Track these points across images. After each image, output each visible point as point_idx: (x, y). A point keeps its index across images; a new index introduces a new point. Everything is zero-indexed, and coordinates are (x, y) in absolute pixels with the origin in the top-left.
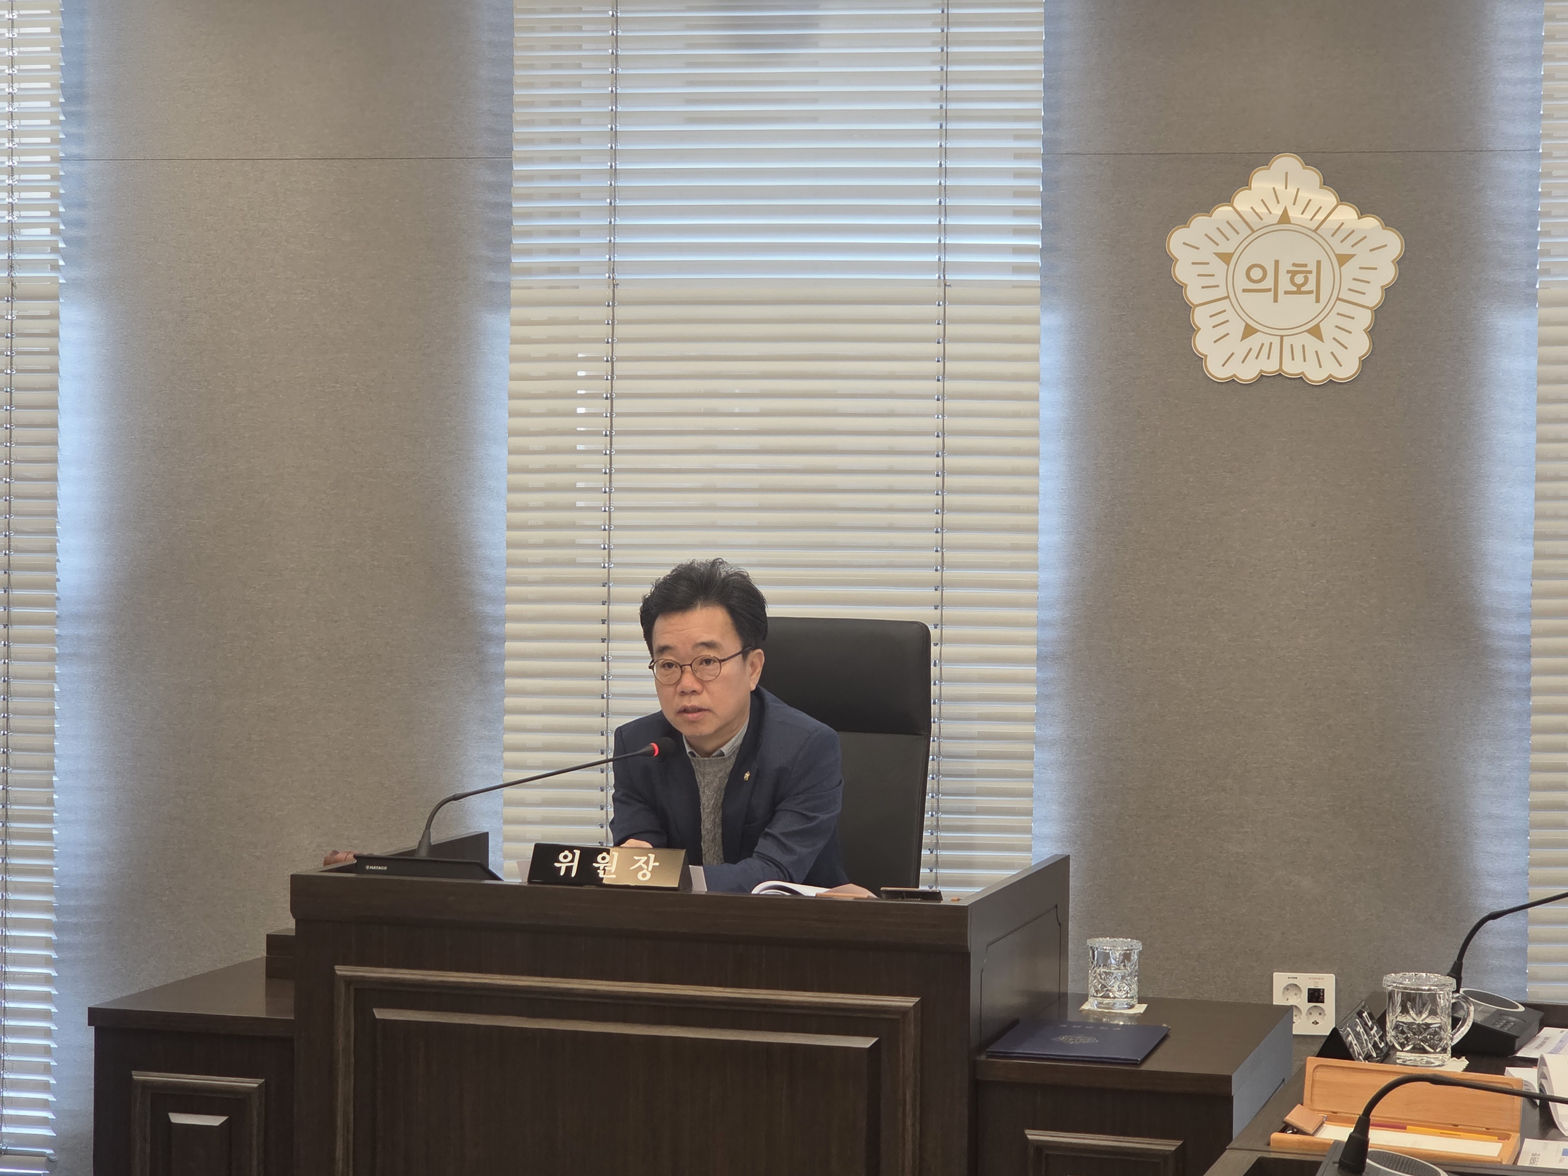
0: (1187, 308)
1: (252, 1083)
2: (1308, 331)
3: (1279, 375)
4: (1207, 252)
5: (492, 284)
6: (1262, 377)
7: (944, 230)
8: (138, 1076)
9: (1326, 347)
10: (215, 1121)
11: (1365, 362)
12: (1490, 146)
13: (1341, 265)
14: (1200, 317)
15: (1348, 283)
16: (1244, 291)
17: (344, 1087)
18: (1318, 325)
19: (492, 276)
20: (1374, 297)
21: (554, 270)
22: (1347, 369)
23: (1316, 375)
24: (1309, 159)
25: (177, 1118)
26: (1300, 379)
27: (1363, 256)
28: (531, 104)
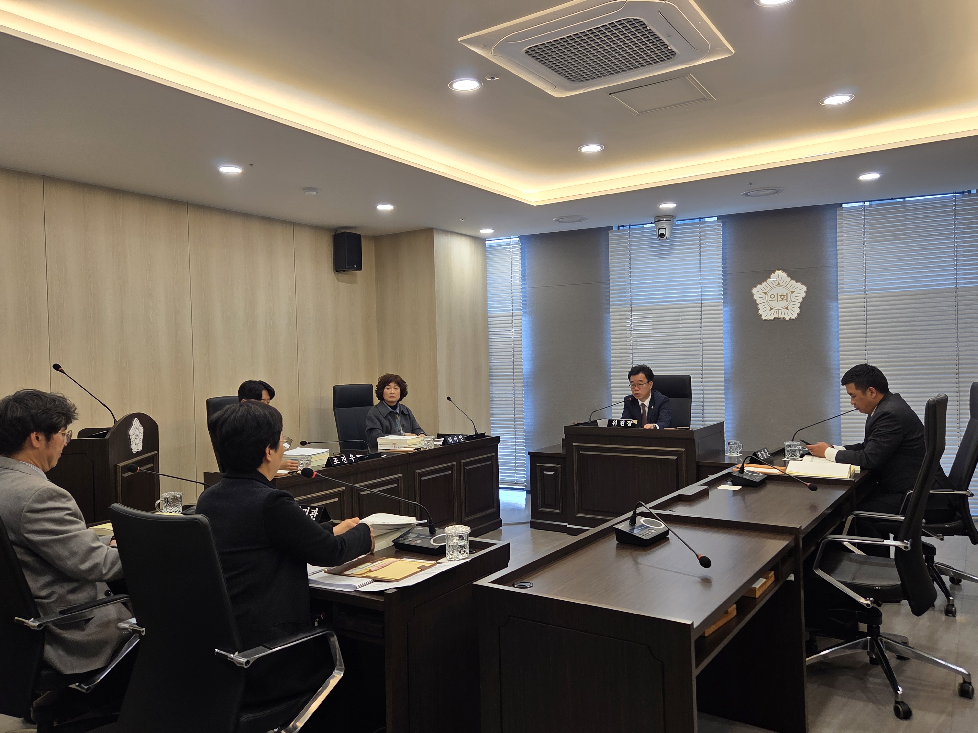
0: (757, 305)
1: (559, 466)
2: (785, 308)
3: (779, 318)
4: (761, 292)
5: (607, 308)
6: (774, 319)
7: (701, 292)
8: (537, 464)
9: (790, 311)
10: (552, 473)
11: (798, 314)
12: (827, 266)
13: (792, 293)
14: (760, 306)
15: (794, 297)
16: (770, 300)
17: (575, 466)
18: (787, 307)
19: (606, 306)
20: (800, 300)
21: (620, 305)
22: (795, 316)
23: (787, 318)
24: (784, 271)
25: (545, 472)
26: (784, 319)
27: (797, 291)
28: (613, 271)
